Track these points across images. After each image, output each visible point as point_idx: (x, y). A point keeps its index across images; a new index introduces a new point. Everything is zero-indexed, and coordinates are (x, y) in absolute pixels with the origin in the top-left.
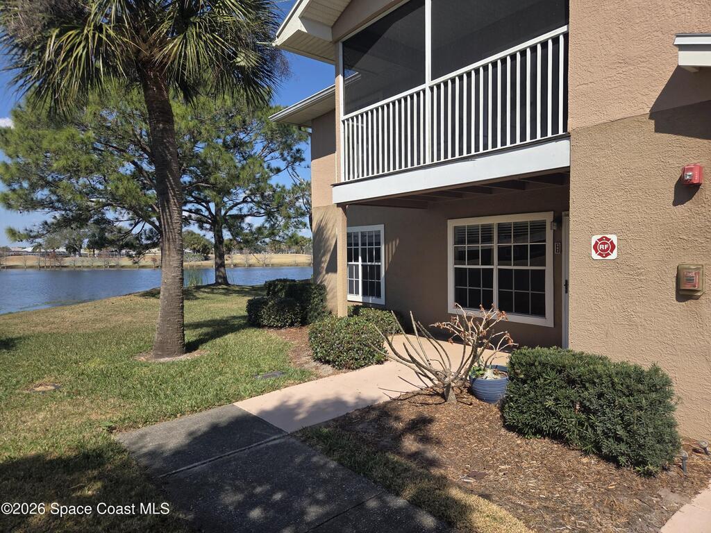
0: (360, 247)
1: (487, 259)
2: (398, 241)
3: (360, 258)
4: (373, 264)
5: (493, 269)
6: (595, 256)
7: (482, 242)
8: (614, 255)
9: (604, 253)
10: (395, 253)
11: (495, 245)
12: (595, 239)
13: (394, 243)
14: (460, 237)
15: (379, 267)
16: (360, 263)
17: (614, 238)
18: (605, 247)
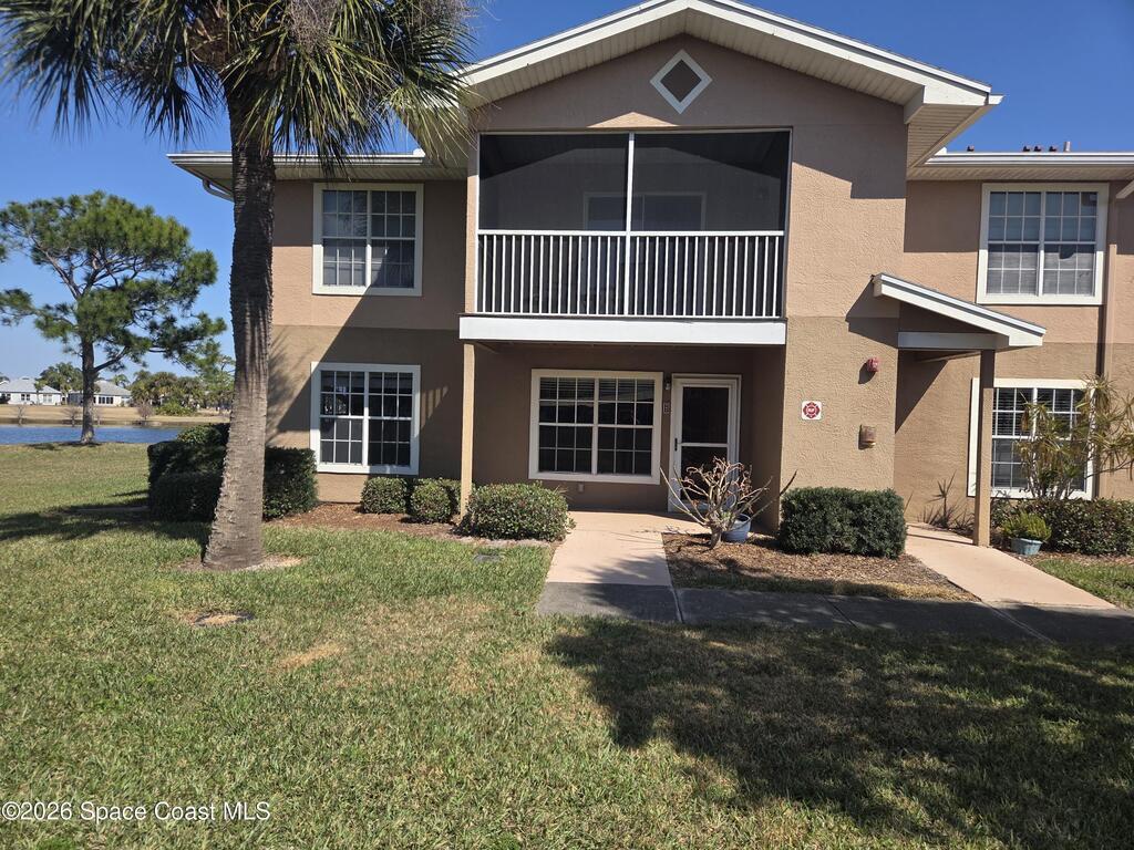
0: (366, 394)
1: (586, 414)
2: (445, 390)
3: (366, 410)
4: (395, 418)
5: (591, 428)
6: (804, 417)
7: (579, 397)
8: (818, 417)
9: (812, 415)
10: (440, 405)
11: (596, 402)
12: (804, 404)
13: (438, 391)
14: (548, 389)
15: (408, 424)
16: (366, 417)
17: (819, 404)
18: (812, 411)
